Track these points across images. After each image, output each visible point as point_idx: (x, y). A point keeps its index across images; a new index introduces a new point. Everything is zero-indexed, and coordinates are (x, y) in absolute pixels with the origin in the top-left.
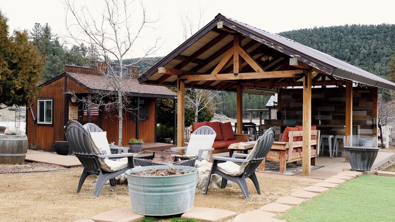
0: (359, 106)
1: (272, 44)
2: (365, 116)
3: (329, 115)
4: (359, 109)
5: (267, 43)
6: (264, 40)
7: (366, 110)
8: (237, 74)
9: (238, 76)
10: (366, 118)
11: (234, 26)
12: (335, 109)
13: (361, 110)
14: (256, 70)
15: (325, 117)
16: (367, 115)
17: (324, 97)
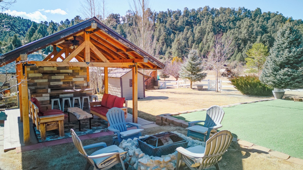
0: (79, 75)
1: (134, 47)
2: (83, 81)
3: (60, 81)
4: (80, 77)
5: (131, 47)
6: (128, 44)
7: (83, 77)
8: (89, 63)
9: (89, 64)
10: (83, 82)
11: (106, 30)
12: (64, 77)
13: (80, 78)
14: (104, 61)
15: (58, 83)
16: (84, 80)
17: (56, 70)
